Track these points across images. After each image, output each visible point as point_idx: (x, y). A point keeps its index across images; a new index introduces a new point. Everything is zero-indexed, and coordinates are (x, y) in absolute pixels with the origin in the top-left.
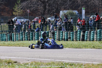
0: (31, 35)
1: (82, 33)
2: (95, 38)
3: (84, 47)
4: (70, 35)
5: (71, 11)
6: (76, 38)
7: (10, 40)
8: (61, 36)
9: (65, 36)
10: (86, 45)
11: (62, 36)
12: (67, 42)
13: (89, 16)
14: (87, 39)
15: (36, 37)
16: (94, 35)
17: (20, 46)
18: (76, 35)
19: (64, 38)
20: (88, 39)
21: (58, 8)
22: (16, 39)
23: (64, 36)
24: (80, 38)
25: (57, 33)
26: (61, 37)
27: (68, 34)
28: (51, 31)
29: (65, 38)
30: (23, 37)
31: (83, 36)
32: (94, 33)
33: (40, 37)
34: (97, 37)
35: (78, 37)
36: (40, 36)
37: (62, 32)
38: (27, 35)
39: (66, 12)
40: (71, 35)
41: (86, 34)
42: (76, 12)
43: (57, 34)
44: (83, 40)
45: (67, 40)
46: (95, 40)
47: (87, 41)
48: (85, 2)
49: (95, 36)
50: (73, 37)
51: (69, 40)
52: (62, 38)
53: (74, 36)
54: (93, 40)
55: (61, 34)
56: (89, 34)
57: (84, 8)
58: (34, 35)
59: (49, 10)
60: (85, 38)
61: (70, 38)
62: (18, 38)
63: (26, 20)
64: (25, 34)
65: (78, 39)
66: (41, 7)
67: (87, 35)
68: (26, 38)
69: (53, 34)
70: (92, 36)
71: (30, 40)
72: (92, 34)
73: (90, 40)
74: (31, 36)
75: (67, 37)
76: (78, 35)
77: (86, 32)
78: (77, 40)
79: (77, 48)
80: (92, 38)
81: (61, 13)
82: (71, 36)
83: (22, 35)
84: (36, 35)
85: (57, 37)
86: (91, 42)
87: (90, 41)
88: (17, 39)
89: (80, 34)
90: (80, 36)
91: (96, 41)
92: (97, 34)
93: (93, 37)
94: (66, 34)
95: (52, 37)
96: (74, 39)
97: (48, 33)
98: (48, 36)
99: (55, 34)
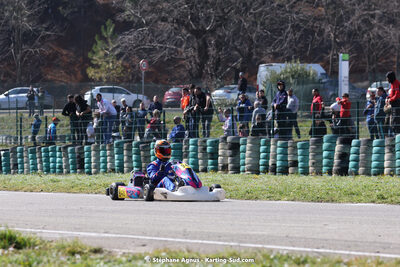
1: (338, 147)
2: (386, 164)
3: (345, 199)
4: (296, 155)
5: (298, 66)
6: (318, 165)
7: (75, 169)
8: (262, 155)
9: (279, 157)
10: (354, 190)
11: (267, 157)
12: (284, 177)
13: (366, 83)
14: (356, 167)
16: (381, 153)
18: (318, 153)
19: (274, 165)
20: (361, 170)
21: (250, 55)
22: (97, 167)
23: (275, 157)
24: (330, 165)
25: (249, 145)
26: (261, 161)
27: (289, 151)
28: (225, 138)
29: (278, 164)
30: (125, 158)
31: (344, 157)
32: (381, 145)
34: (392, 160)
35: (325, 161)
36: (187, 156)
37: (267, 144)
38: (138, 153)
39: (279, 68)
40: (299, 152)
41: (353, 150)
42: (316, 69)
43: (247, 148)
44: (343, 171)
45: (285, 171)
46: (386, 171)
47: (357, 174)
48: (350, 34)
49: (386, 157)
50: (305, 159)
51: (290, 170)
52: (266, 165)
53: (310, 157)
54: (380, 172)
55: (262, 148)
56: (366, 149)
57: (347, 56)
59: (218, 62)
60: (351, 164)
61: (295, 164)
62: (105, 162)
63: (134, 97)
64: (129, 149)
65: (324, 169)
66: (191, 53)
67: (357, 153)
68: (134, 164)
69: (235, 148)
70: (374, 157)
72: (375, 149)
73: (367, 173)
74: (152, 157)
75: (284, 160)
76: (325, 154)
77: (354, 142)
78: (319, 173)
79: (320, 200)
80: (374, 164)
81: (263, 71)
82: (299, 158)
83: (120, 153)
85: (247, 160)
86: (373, 177)
87: (369, 174)
88: (102, 165)
89: (331, 149)
90: (330, 157)
91: (392, 175)
92: (392, 150)
93: (380, 160)
94: (279, 150)
95: (229, 160)
96: (311, 169)
97: (215, 144)
98: (214, 155)
99: (242, 147)
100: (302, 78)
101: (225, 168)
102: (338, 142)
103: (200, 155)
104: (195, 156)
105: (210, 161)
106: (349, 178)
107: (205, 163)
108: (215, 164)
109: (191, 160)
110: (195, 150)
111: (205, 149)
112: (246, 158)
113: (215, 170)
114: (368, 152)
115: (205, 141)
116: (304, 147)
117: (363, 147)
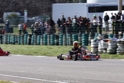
1: (28, 37)
2: (41, 42)
4: (17, 39)
5: (14, 13)
6: (23, 42)
8: (8, 39)
11: (10, 40)
14: (33, 43)
18: (23, 39)
23: (12, 40)
24: (26, 42)
27: (16, 38)
29: (13, 41)
31: (30, 40)
32: (40, 37)
34: (43, 41)
35: (25, 41)
37: (10, 36)
39: (9, 14)
41: (32, 38)
42: (18, 14)
43: (5, 37)
44: (30, 44)
45: (14, 44)
46: (41, 44)
49: (41, 40)
51: (16, 43)
52: (9, 42)
54: (39, 44)
55: (8, 37)
60: (32, 42)
61: (17, 42)
67: (33, 39)
69: (1, 37)
70: (38, 40)
72: (38, 38)
73: (36, 44)
75: (14, 41)
76: (25, 39)
77: (33, 36)
80: (38, 42)
81: (5, 15)
82: (18, 40)
86: (37, 46)
89: (26, 38)
90: (26, 40)
93: (40, 41)
94: (13, 38)
96: (21, 43)
99: (3, 37)
100: (15, 16)
106: (31, 46)
112: (4, 40)
114: (36, 39)
116: (20, 37)
117: (35, 37)
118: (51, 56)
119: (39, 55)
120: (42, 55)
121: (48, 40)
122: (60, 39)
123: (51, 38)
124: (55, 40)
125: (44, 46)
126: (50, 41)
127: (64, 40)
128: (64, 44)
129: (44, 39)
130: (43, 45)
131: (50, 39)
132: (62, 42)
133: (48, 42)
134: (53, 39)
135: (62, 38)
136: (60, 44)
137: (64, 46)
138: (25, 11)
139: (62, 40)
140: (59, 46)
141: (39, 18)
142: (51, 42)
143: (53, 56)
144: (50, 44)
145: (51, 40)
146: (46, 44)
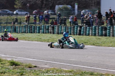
0: (33, 28)
1: (79, 29)
2: (90, 33)
4: (68, 30)
5: (65, 6)
7: (14, 32)
11: (61, 30)
14: (83, 33)
15: (37, 30)
16: (89, 30)
17: (26, 40)
18: (74, 30)
20: (84, 34)
23: (63, 30)
24: (77, 33)
25: (57, 27)
26: (60, 31)
27: (67, 29)
30: (26, 29)
31: (80, 31)
33: (41, 31)
34: (92, 32)
35: (75, 32)
36: (41, 29)
37: (61, 27)
38: (29, 28)
39: (61, 6)
40: (69, 29)
41: (82, 29)
42: (69, 7)
44: (80, 34)
46: (90, 34)
49: (91, 31)
50: (71, 31)
52: (61, 32)
55: (60, 28)
58: (35, 28)
59: (46, 5)
60: (82, 33)
62: (21, 30)
64: (27, 27)
65: (75, 34)
67: (83, 30)
68: (29, 31)
69: (53, 28)
70: (87, 31)
71: (32, 33)
72: (88, 29)
73: (86, 35)
74: (33, 30)
76: (75, 30)
77: (83, 27)
80: (87, 33)
81: (57, 7)
82: (69, 31)
83: (25, 28)
84: (37, 28)
85: (56, 31)
89: (77, 29)
90: (77, 31)
92: (92, 30)
93: (89, 32)
94: (64, 29)
95: (52, 31)
96: (72, 33)
97: (48, 27)
98: (48, 29)
99: (55, 28)
100: (66, 9)
101: (51, 33)
102: (79, 27)
103: (45, 29)
104: (43, 30)
105: (47, 31)
106: (81, 36)
107: (46, 31)
108: (48, 31)
109: (42, 30)
110: (43, 28)
111: (46, 28)
112: (56, 30)
113: (48, 33)
115: (46, 26)
116: (70, 28)
117: (85, 29)
118: (100, 46)
119: (88, 45)
120: (92, 45)
121: (97, 31)
122: (108, 31)
123: (100, 29)
124: (104, 32)
125: (93, 37)
126: (98, 32)
127: (111, 31)
128: (111, 35)
129: (93, 30)
130: (92, 35)
131: (98, 30)
132: (109, 34)
133: (97, 33)
134: (102, 30)
135: (110, 30)
136: (108, 35)
137: (111, 37)
138: (76, 4)
139: (109, 32)
140: (106, 37)
141: (88, 11)
142: (100, 33)
143: (101, 46)
144: (98, 35)
145: (100, 31)
146: (95, 35)
